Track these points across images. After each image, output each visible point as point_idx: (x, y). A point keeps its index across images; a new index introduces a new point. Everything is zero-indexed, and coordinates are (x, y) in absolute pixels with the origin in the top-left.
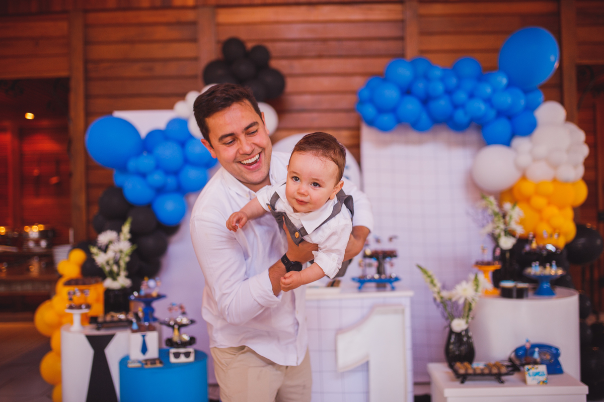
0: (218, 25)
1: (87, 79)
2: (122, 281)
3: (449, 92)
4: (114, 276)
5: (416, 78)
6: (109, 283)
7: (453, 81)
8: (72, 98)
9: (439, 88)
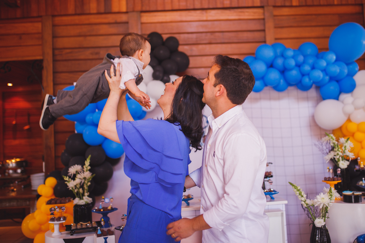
0: (142, 23)
1: (54, 61)
2: (86, 199)
3: (298, 66)
4: (81, 197)
5: (276, 57)
6: (77, 201)
7: (301, 58)
8: (44, 73)
9: (292, 63)
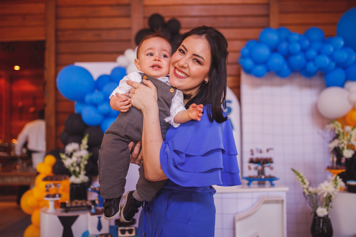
0: (145, 6)
1: (57, 42)
2: (82, 178)
3: (304, 51)
4: (77, 174)
5: (280, 41)
6: (73, 179)
7: (307, 43)
8: (47, 54)
9: (298, 47)
